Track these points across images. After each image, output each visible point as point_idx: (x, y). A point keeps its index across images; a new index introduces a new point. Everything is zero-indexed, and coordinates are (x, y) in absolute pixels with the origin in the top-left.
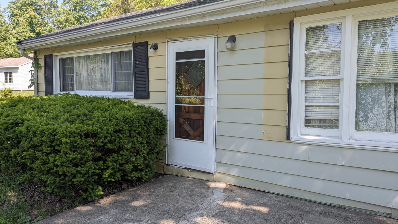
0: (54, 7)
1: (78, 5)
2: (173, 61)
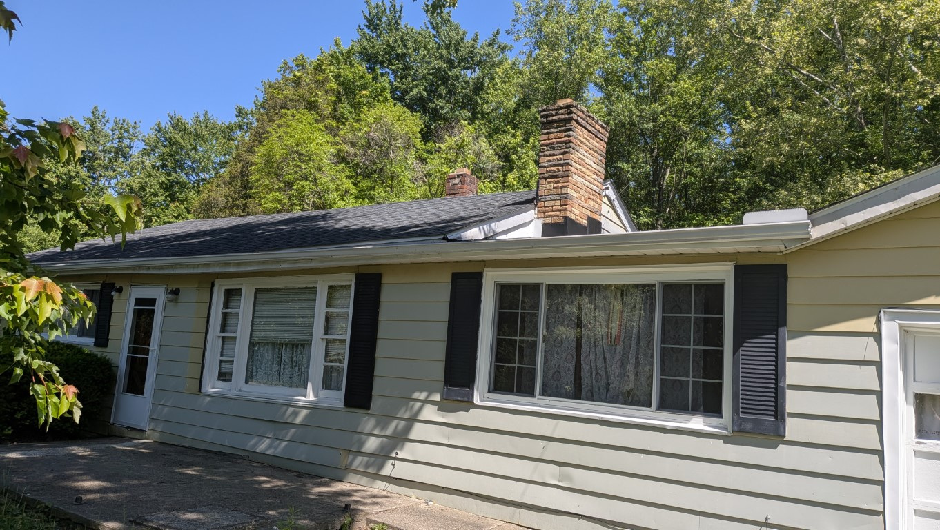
0: (124, 156)
1: (171, 160)
2: (132, 307)
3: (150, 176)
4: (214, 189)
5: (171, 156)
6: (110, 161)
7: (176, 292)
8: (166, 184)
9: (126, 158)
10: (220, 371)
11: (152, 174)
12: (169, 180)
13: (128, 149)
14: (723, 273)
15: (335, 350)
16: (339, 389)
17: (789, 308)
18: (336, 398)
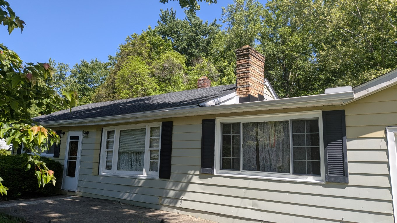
0: (63, 78)
1: (82, 79)
2: (69, 140)
3: (74, 86)
4: (101, 90)
5: (82, 77)
6: (57, 80)
7: (87, 133)
8: (81, 89)
9: (63, 79)
10: (106, 165)
11: (75, 85)
12: (82, 87)
13: (64, 75)
14: (318, 115)
15: (155, 154)
16: (157, 171)
17: (347, 129)
18: (156, 175)
